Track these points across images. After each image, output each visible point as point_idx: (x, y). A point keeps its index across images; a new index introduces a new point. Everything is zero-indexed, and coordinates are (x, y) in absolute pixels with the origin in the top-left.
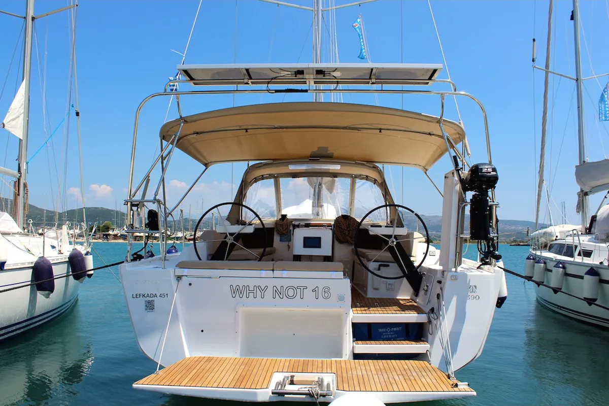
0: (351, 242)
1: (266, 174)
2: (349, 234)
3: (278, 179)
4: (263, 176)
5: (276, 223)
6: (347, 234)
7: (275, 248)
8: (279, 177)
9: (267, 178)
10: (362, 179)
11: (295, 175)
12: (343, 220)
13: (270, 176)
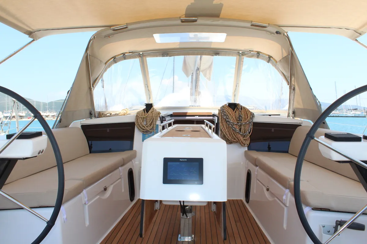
0: (244, 142)
1: (128, 51)
2: (240, 129)
3: (144, 58)
4: (124, 54)
5: (137, 116)
6: (238, 130)
7: (136, 151)
8: (145, 56)
9: (130, 57)
10: (252, 56)
11: (165, 53)
12: (230, 110)
13: (133, 54)
